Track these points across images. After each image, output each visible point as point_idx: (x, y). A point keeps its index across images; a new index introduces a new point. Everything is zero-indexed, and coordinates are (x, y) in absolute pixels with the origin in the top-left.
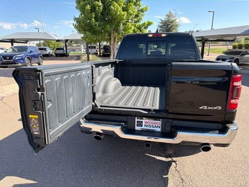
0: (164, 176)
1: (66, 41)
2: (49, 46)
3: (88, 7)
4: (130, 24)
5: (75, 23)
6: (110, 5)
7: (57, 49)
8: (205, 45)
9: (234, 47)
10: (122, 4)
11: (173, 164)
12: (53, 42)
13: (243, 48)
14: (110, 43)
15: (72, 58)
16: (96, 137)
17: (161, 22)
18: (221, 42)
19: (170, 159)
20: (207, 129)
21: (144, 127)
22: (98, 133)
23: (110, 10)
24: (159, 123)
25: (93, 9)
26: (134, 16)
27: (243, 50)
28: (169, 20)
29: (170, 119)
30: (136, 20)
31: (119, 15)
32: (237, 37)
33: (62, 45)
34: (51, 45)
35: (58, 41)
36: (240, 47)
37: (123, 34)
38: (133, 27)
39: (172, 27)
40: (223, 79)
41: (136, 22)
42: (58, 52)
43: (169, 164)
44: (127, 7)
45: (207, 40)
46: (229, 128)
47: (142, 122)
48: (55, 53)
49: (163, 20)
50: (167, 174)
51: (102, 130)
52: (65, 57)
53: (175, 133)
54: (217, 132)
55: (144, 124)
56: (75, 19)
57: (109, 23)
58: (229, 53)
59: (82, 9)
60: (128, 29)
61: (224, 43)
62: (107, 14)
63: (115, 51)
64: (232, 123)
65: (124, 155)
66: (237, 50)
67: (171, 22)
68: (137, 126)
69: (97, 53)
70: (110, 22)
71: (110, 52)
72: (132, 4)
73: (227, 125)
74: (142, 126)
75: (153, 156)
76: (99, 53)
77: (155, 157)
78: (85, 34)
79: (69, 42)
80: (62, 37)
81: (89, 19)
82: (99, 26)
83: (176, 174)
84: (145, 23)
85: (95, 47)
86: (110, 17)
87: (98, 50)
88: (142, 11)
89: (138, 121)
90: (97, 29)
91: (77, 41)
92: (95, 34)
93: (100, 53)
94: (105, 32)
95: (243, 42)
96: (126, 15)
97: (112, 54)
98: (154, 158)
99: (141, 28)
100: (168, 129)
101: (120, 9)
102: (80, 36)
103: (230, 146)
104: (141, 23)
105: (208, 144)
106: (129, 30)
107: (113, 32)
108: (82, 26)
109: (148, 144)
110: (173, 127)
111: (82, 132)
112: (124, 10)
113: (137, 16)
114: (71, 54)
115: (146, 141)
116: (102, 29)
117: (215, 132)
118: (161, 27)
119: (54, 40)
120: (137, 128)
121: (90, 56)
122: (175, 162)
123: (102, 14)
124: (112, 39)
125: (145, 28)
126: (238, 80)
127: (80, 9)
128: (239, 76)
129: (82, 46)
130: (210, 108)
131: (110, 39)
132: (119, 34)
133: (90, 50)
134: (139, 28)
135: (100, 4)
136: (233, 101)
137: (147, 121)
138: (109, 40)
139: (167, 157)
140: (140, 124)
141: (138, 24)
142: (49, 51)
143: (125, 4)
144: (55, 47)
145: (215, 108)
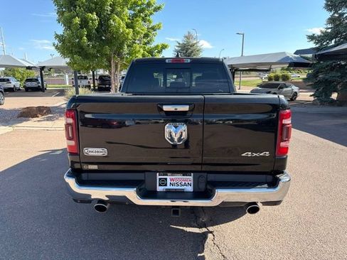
0: (199, 255)
1: (42, 68)
2: (14, 76)
3: (77, 20)
4: (138, 46)
5: (56, 42)
6: (109, 19)
7: (28, 80)
8: (235, 76)
9: (270, 79)
10: (126, 18)
11: (210, 236)
12: (20, 70)
13: (281, 80)
14: (110, 72)
15: (51, 93)
16: (97, 208)
17: (178, 45)
18: (254, 72)
19: (204, 230)
20: (253, 183)
21: (168, 187)
22: (100, 201)
23: (109, 26)
24: (190, 178)
25: (85, 23)
26: (142, 36)
27: (281, 82)
28: (188, 43)
29: (204, 172)
30: (145, 40)
31: (122, 33)
32: (273, 66)
33: (36, 74)
34: (18, 75)
35: (29, 68)
36: (277, 78)
37: (128, 59)
38: (142, 51)
39: (192, 52)
40: (270, 116)
41: (146, 44)
42: (29, 84)
43: (204, 236)
44: (132, 23)
45: (237, 70)
46: (280, 180)
47: (166, 179)
48: (24, 87)
49: (181, 43)
50: (203, 251)
51: (107, 196)
52: (41, 93)
53: (211, 191)
54: (266, 186)
55: (169, 182)
56: (57, 36)
57: (107, 44)
58: (264, 86)
59: (68, 24)
60: (136, 53)
61: (257, 73)
62: (104, 31)
63: (117, 82)
64: (283, 173)
65: (140, 230)
66: (274, 82)
67: (191, 46)
68: (160, 185)
69: (90, 86)
70: (109, 42)
71: (110, 85)
72: (140, 19)
73: (278, 176)
74: (166, 185)
75: (181, 228)
76: (92, 85)
77: (185, 228)
78: (73, 58)
79: (46, 70)
80: (35, 63)
81: (78, 37)
82: (94, 47)
83: (215, 249)
84: (157, 46)
85: (86, 78)
86: (109, 35)
87: (91, 81)
88: (153, 29)
89: (160, 179)
90: (91, 51)
91: (58, 69)
92: (88, 58)
93: (94, 86)
94: (102, 55)
95: (279, 73)
96: (131, 34)
97: (113, 86)
98: (182, 230)
99: (153, 52)
100: (202, 187)
101: (123, 24)
102: (64, 61)
103: (282, 204)
104: (153, 45)
105: (255, 203)
106: (137, 55)
107: (114, 57)
108: (67, 46)
109: (176, 210)
110: (208, 183)
111: (76, 201)
112: (128, 26)
113: (146, 36)
114: (49, 87)
115: (173, 207)
116: (98, 51)
117: (263, 186)
118: (178, 52)
119: (22, 67)
120: (160, 189)
121: (80, 89)
122: (211, 232)
123: (97, 30)
124: (113, 65)
125: (159, 52)
126: (287, 116)
127: (63, 23)
128: (288, 111)
129: (67, 76)
130: (255, 154)
131: (110, 66)
132: (122, 59)
133: (79, 81)
134: (150, 52)
135: (95, 16)
136: (283, 144)
137: (173, 177)
138: (108, 67)
139: (200, 227)
140: (163, 183)
141: (148, 47)
142: (14, 83)
143: (129, 19)
144: (23, 77)
145: (261, 154)
